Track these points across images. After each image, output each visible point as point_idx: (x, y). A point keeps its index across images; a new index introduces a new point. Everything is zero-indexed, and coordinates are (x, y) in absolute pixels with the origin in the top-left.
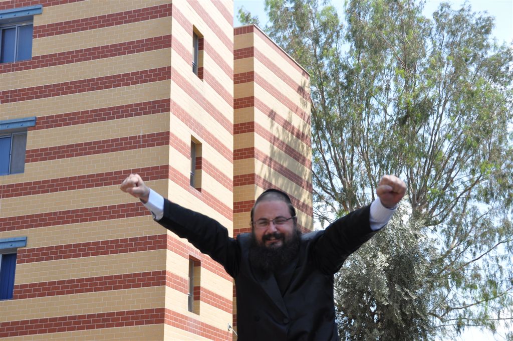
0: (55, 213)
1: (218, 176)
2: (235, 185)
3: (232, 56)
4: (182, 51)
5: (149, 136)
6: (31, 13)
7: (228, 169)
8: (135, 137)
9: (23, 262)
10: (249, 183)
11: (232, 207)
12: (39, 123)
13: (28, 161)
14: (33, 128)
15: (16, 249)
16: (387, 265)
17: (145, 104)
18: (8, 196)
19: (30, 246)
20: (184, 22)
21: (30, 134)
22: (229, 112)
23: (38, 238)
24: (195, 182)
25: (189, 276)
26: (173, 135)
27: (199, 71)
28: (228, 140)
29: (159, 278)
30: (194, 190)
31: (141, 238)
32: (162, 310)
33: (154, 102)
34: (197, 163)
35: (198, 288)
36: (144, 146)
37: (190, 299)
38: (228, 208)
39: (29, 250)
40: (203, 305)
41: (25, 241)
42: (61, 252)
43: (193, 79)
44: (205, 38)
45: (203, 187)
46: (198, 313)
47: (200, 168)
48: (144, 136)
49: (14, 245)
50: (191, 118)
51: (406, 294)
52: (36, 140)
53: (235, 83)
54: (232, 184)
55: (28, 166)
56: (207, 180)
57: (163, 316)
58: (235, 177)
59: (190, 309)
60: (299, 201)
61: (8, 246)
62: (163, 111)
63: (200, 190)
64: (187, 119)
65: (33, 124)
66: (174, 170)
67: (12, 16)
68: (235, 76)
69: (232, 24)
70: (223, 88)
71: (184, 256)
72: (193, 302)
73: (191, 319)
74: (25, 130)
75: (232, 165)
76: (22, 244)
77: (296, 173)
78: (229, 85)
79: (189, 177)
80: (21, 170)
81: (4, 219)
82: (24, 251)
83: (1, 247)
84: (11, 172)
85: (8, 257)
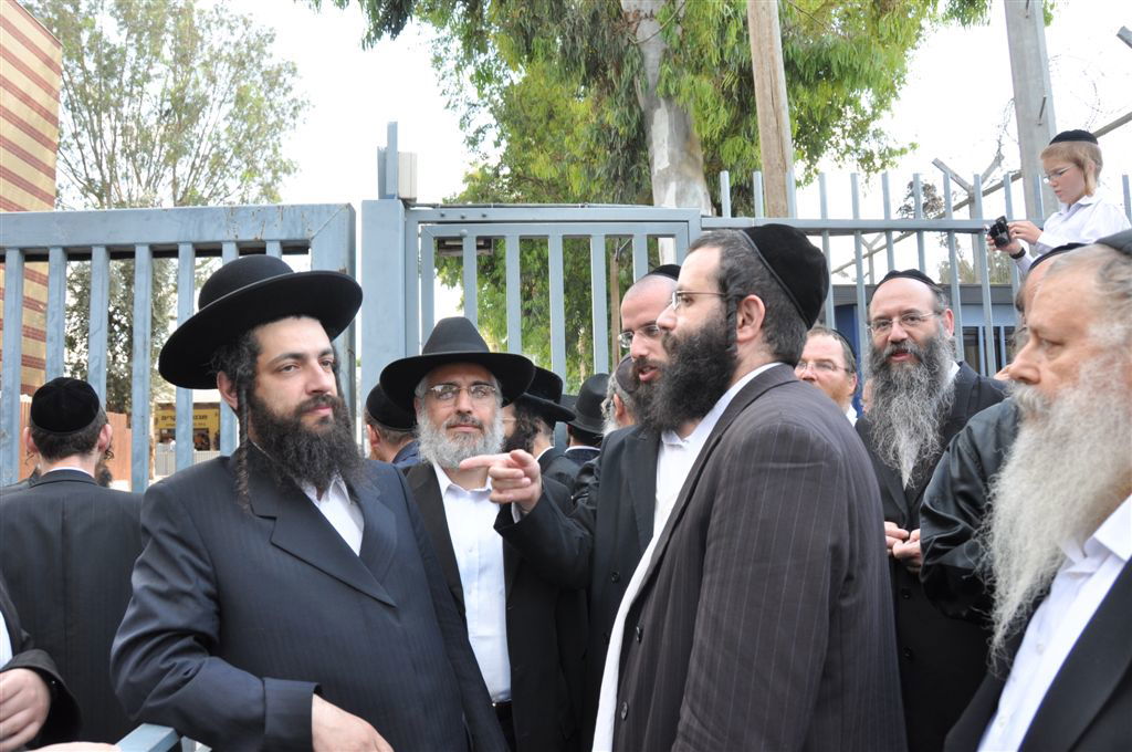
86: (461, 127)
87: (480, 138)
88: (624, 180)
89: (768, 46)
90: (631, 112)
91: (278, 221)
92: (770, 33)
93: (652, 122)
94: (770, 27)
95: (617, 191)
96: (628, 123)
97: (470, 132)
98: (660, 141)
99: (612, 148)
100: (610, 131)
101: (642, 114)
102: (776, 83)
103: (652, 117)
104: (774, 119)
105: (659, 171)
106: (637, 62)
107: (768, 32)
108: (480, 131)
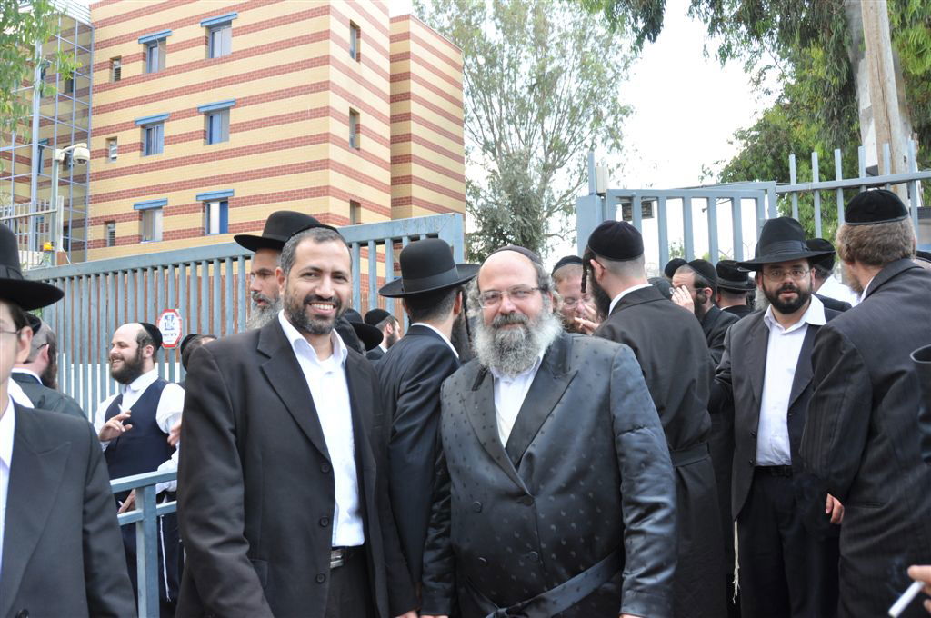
0: (252, 171)
1: (377, 138)
2: (392, 143)
3: (389, 41)
4: (340, 41)
5: (315, 110)
6: (230, 18)
7: (385, 131)
8: (305, 112)
9: (232, 207)
10: (407, 141)
11: (389, 161)
12: (237, 103)
13: (231, 132)
14: (234, 107)
15: (227, 198)
16: (510, 202)
17: (312, 85)
18: (220, 159)
19: (237, 196)
20: (341, 18)
21: (232, 111)
22: (386, 87)
23: (241, 190)
24: (354, 145)
25: (351, 214)
26: (332, 109)
27: (357, 56)
28: (386, 109)
29: (324, 218)
30: (353, 149)
31: (312, 189)
33: (318, 83)
34: (357, 129)
36: (311, 118)
38: (386, 163)
39: (236, 199)
41: (232, 192)
42: (258, 199)
43: (352, 63)
44: (362, 28)
45: (362, 147)
47: (359, 132)
48: (311, 110)
49: (227, 195)
50: (349, 94)
51: (525, 222)
52: (237, 116)
53: (391, 62)
54: (389, 142)
55: (232, 136)
56: (365, 142)
58: (391, 137)
61: (222, 196)
62: (325, 90)
63: (358, 149)
64: (346, 95)
65: (233, 104)
66: (334, 135)
67: (217, 22)
68: (391, 56)
69: (388, 15)
70: (379, 68)
71: (345, 201)
74: (228, 108)
75: (389, 128)
76: (231, 194)
78: (386, 65)
79: (348, 140)
80: (227, 139)
81: (218, 177)
82: (233, 199)
83: (218, 196)
84: (221, 141)
85: (224, 203)
86: (746, 71)
87: (762, 78)
88: (839, 119)
89: (875, 36)
90: (840, 65)
92: (877, 26)
93: (857, 72)
94: (877, 21)
95: (833, 128)
96: (838, 74)
97: (754, 73)
98: (864, 86)
99: (828, 95)
100: (825, 82)
101: (849, 64)
102: (882, 65)
103: (857, 68)
104: (880, 91)
105: (863, 110)
106: (840, 26)
107: (874, 25)
108: (762, 72)
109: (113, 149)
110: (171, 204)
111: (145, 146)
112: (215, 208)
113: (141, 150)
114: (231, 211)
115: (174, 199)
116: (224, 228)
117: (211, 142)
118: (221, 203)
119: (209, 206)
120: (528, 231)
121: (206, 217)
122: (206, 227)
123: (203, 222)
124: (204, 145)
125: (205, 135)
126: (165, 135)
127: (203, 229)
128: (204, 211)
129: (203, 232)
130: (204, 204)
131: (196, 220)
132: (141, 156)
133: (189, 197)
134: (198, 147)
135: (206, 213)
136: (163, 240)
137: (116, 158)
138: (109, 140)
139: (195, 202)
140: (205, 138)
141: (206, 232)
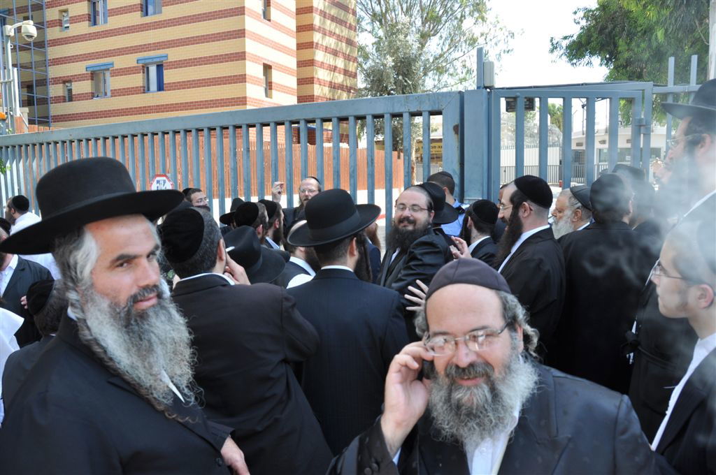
0: (182, 39)
1: (284, 10)
7: (292, 4)
9: (167, 69)
10: (310, 12)
11: (295, 29)
13: (163, 6)
15: (162, 61)
16: (393, 64)
18: (156, 28)
19: (170, 60)
23: (174, 54)
24: (266, 15)
25: (264, 75)
29: (242, 79)
30: (265, 21)
31: (231, 54)
32: (245, 98)
34: (268, 3)
35: (271, 83)
37: (266, 89)
38: (293, 31)
39: (170, 62)
40: (274, 92)
41: (167, 56)
42: (187, 63)
45: (272, 18)
46: (271, 98)
47: (269, 6)
49: (162, 59)
51: (406, 81)
54: (295, 14)
55: (164, 9)
56: (274, 13)
57: (246, 101)
58: (297, 9)
59: (267, 96)
60: (346, 23)
61: (158, 60)
63: (269, 20)
66: (249, 9)
71: (259, 64)
72: (269, 91)
73: (266, 102)
76: (166, 58)
77: (345, 4)
79: (261, 13)
80: (160, 12)
81: (154, 44)
82: (167, 63)
83: (155, 60)
84: (155, 13)
85: (160, 68)
91: (427, 101)
95: (680, 15)
109: (65, 19)
110: (116, 67)
111: (92, 17)
112: (153, 70)
113: (89, 21)
114: (165, 72)
115: (120, 62)
116: (161, 87)
117: (147, 14)
118: (158, 66)
119: (148, 68)
120: (408, 88)
121: (146, 77)
122: (146, 85)
123: (143, 81)
124: (142, 17)
125: (141, 8)
126: (108, 8)
127: (144, 87)
128: (144, 73)
129: (144, 90)
130: (143, 67)
131: (137, 80)
132: (89, 26)
133: (130, 61)
134: (136, 18)
135: (145, 74)
136: (112, 96)
137: (68, 27)
138: (62, 11)
139: (136, 65)
140: (142, 11)
141: (146, 89)
